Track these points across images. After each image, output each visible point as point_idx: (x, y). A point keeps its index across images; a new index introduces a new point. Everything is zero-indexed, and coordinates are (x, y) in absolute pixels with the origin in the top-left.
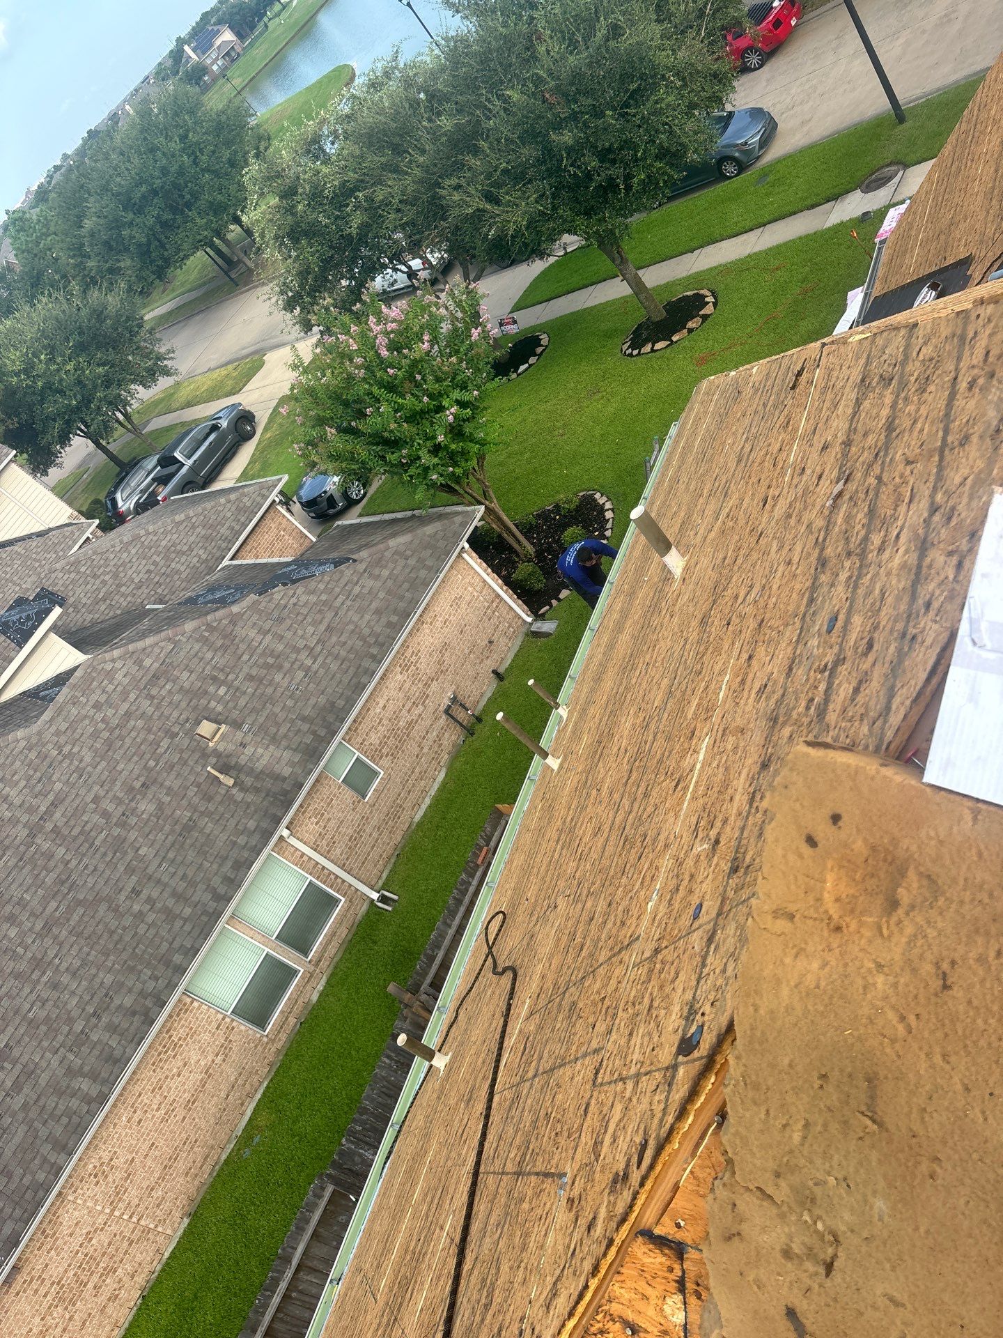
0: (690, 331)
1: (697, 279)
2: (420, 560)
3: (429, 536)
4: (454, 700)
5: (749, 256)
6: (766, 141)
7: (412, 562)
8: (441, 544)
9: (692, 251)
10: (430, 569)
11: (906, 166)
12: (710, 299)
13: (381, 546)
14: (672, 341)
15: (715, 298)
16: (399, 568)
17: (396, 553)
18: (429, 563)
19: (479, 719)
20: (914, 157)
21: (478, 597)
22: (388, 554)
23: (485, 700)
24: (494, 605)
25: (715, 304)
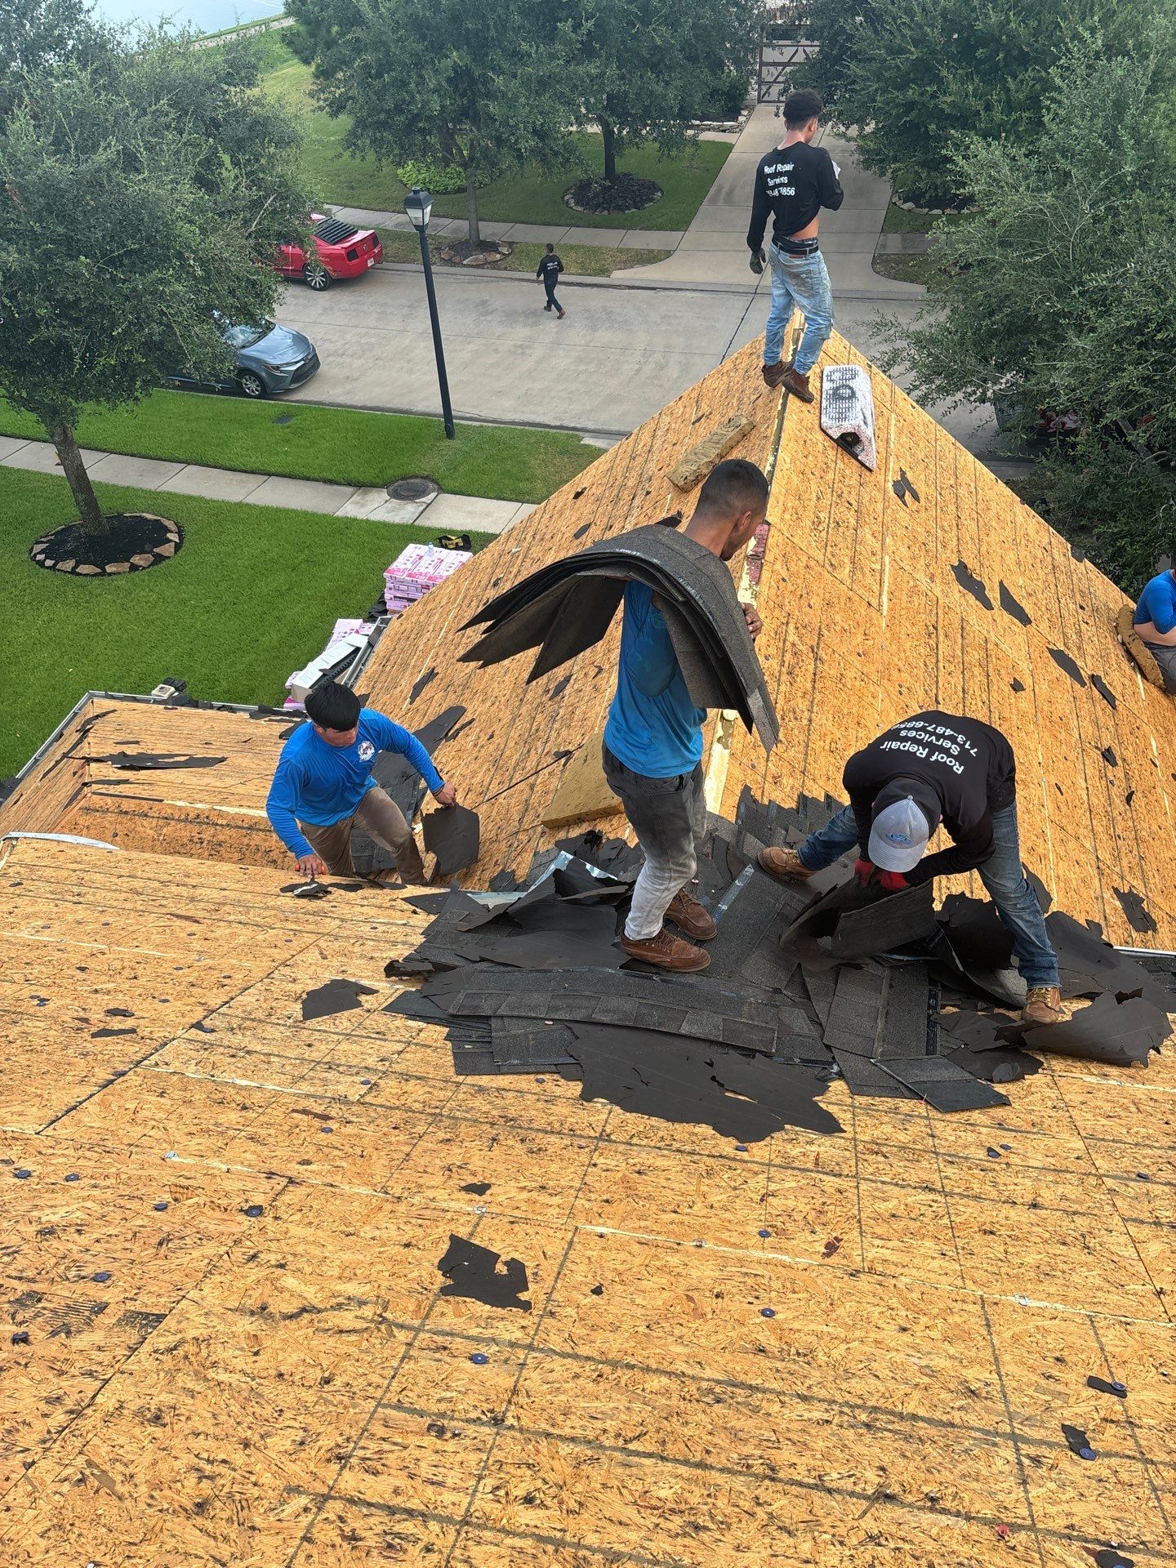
0: (134, 567)
1: (167, 501)
5: (240, 505)
9: (173, 462)
11: (442, 490)
12: (174, 537)
14: (104, 570)
15: (181, 538)
20: (452, 483)
25: (178, 547)
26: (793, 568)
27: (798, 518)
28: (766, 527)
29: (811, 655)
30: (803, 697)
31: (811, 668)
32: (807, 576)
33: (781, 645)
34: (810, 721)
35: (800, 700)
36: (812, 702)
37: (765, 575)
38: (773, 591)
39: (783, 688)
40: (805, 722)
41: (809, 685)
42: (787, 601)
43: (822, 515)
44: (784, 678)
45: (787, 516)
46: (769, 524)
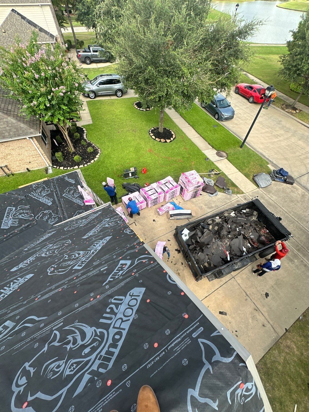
0: (160, 141)
1: (180, 131)
2: (10, 130)
3: (20, 126)
4: (6, 166)
5: (189, 139)
6: (227, 119)
7: (8, 128)
8: (20, 132)
9: (189, 124)
10: (10, 135)
11: (227, 158)
12: (172, 139)
13: (6, 116)
14: (155, 139)
15: (173, 140)
16: (3, 126)
17: (7, 122)
18: (11, 133)
19: (13, 175)
20: (230, 158)
21: (31, 151)
22: (5, 120)
23: (20, 172)
24: (37, 156)
25: (171, 141)
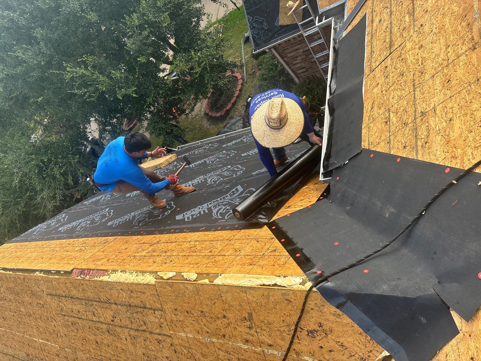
26: (103, 257)
27: (75, 258)
28: (74, 271)
29: (155, 245)
30: (181, 245)
31: (163, 245)
32: (108, 251)
33: (147, 257)
34: (196, 241)
35: (183, 246)
36: (184, 242)
37: (103, 268)
38: (113, 264)
39: (175, 254)
40: (197, 243)
41: (174, 244)
42: (121, 258)
43: (77, 249)
44: (168, 254)
45: (72, 262)
46: (73, 269)
